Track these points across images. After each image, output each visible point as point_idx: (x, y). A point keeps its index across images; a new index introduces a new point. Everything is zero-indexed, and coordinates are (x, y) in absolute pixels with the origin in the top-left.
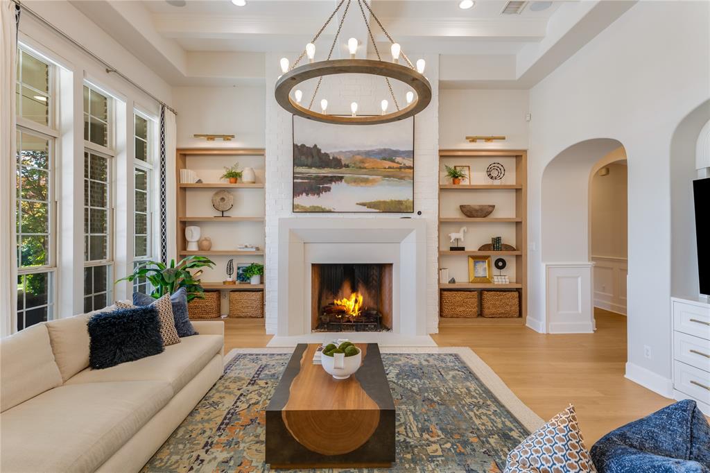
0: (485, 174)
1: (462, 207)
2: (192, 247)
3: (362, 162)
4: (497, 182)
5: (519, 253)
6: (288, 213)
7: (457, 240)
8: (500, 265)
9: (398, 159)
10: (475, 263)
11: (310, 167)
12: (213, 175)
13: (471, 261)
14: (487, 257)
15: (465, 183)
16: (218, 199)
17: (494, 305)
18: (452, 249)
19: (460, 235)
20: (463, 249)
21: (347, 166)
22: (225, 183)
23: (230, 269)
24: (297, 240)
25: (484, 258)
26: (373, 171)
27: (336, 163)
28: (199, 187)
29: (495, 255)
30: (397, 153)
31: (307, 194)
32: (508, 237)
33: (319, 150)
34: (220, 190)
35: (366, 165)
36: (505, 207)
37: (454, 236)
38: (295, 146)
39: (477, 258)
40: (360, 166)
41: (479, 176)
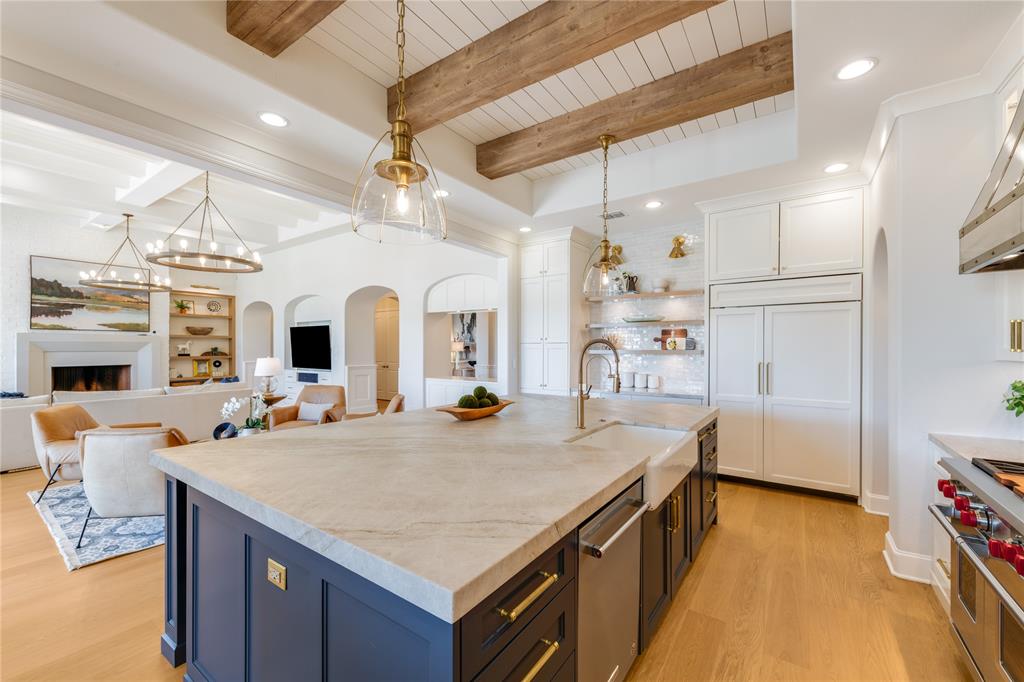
0: (205, 307)
1: (188, 328)
3: (103, 296)
4: (215, 314)
5: (231, 358)
6: (25, 328)
7: (184, 349)
8: (218, 364)
9: (136, 297)
10: (198, 364)
13: (196, 363)
14: (208, 360)
15: (190, 312)
18: (180, 355)
19: (187, 346)
20: (189, 355)
21: (87, 297)
24: (36, 350)
25: (205, 361)
26: (113, 302)
27: (78, 295)
29: (214, 359)
30: (134, 291)
32: (223, 347)
33: (60, 285)
35: (107, 298)
36: (221, 329)
37: (181, 347)
38: (32, 279)
39: (199, 361)
40: (101, 299)
41: (200, 309)
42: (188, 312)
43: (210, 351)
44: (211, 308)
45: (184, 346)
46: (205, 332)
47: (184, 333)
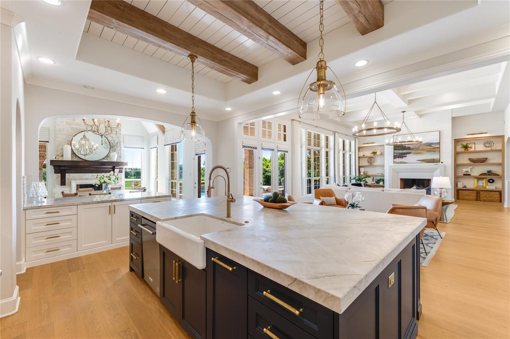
0: (482, 146)
1: (469, 159)
2: (362, 173)
3: (419, 147)
4: (489, 149)
5: (501, 177)
6: (392, 164)
7: (467, 171)
8: (491, 181)
9: (433, 146)
10: (478, 181)
11: (399, 150)
12: (368, 153)
13: (476, 180)
14: (486, 178)
16: (369, 160)
17: (485, 197)
18: (464, 175)
19: (469, 169)
20: (470, 175)
21: (413, 149)
22: (372, 155)
23: (373, 180)
24: (395, 172)
25: (483, 179)
26: (423, 150)
27: (409, 148)
28: (364, 157)
29: (489, 177)
30: (433, 144)
32: (496, 170)
33: (403, 145)
34: (370, 158)
36: (494, 158)
37: (464, 170)
38: (394, 145)
39: (479, 178)
40: (418, 149)
41: (480, 147)
42: (470, 150)
43: (486, 172)
44: (487, 145)
45: (467, 170)
46: (483, 161)
47: (469, 162)
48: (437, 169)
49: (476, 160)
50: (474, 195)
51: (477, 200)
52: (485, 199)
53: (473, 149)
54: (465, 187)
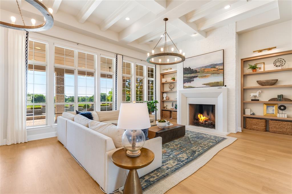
1: (258, 81)
2: (165, 99)
3: (204, 70)
6: (182, 89)
7: (255, 96)
8: (282, 108)
9: (217, 67)
10: (267, 107)
11: (188, 74)
12: (169, 79)
13: (265, 106)
14: (275, 104)
16: (170, 86)
17: (275, 127)
18: (252, 100)
19: (257, 94)
20: (258, 100)
21: (199, 72)
22: (172, 81)
23: (173, 105)
24: (185, 97)
25: (273, 105)
26: (208, 72)
27: (196, 72)
28: (166, 83)
29: (280, 103)
30: (216, 65)
31: (187, 83)
32: (288, 94)
33: (190, 68)
34: (171, 83)
35: (205, 71)
37: (252, 94)
38: (184, 68)
39: (268, 104)
40: (203, 72)
41: (269, 66)
42: (259, 71)
43: (277, 97)
44: (278, 64)
45: (255, 94)
46: (273, 83)
47: (257, 85)
48: (220, 93)
49: (265, 83)
50: (262, 124)
51: (266, 131)
52: (275, 129)
53: (262, 70)
54: (253, 114)
